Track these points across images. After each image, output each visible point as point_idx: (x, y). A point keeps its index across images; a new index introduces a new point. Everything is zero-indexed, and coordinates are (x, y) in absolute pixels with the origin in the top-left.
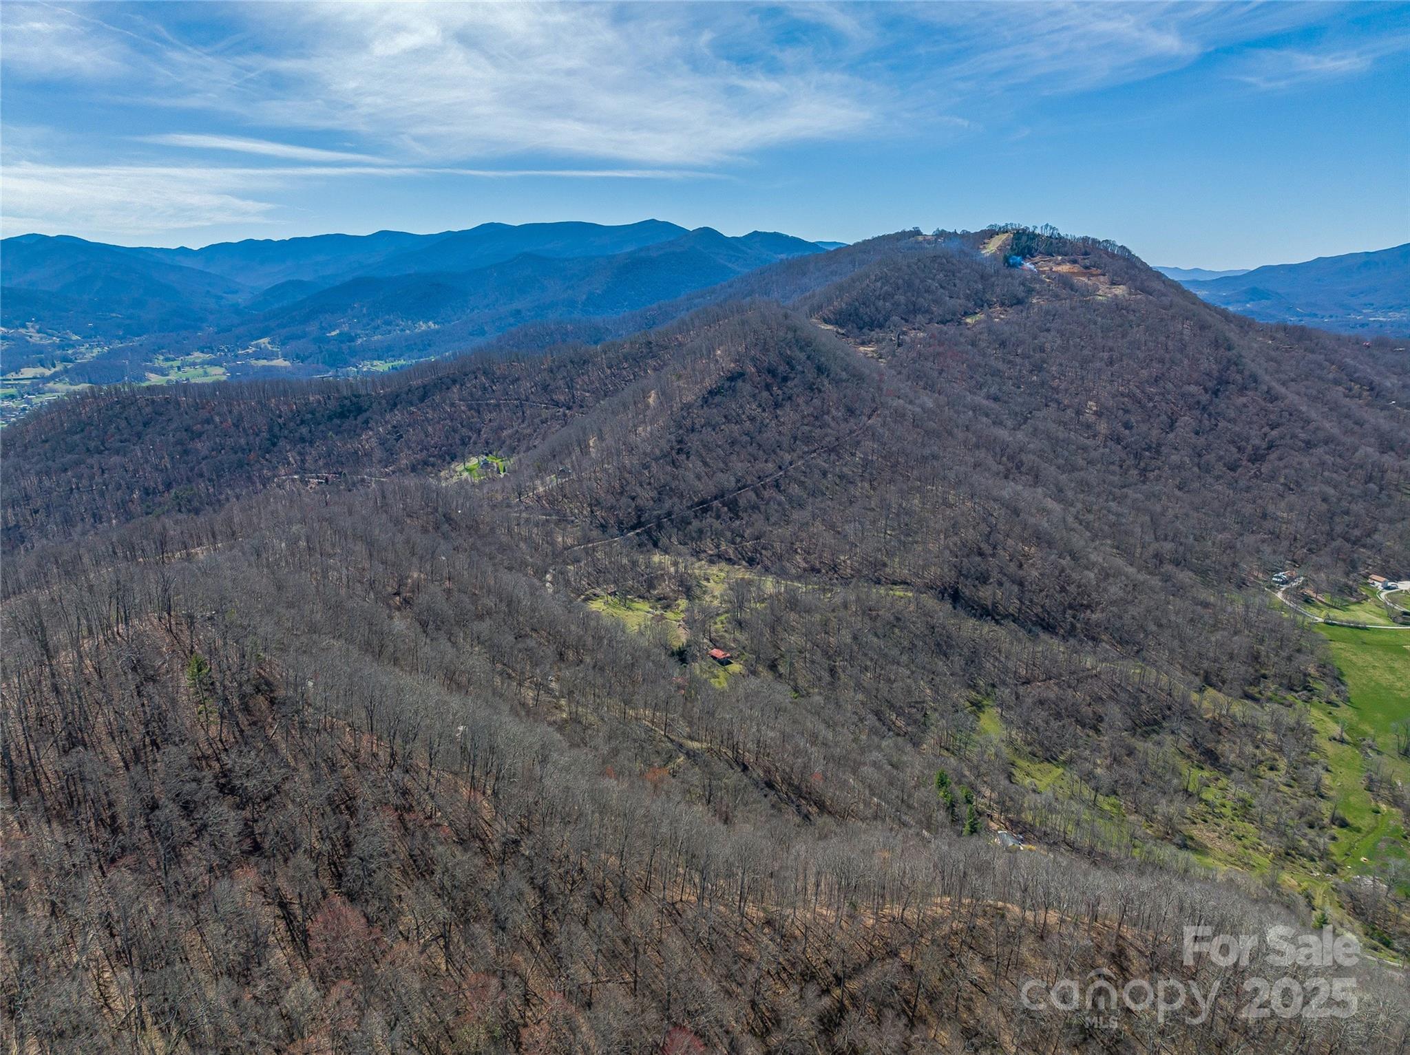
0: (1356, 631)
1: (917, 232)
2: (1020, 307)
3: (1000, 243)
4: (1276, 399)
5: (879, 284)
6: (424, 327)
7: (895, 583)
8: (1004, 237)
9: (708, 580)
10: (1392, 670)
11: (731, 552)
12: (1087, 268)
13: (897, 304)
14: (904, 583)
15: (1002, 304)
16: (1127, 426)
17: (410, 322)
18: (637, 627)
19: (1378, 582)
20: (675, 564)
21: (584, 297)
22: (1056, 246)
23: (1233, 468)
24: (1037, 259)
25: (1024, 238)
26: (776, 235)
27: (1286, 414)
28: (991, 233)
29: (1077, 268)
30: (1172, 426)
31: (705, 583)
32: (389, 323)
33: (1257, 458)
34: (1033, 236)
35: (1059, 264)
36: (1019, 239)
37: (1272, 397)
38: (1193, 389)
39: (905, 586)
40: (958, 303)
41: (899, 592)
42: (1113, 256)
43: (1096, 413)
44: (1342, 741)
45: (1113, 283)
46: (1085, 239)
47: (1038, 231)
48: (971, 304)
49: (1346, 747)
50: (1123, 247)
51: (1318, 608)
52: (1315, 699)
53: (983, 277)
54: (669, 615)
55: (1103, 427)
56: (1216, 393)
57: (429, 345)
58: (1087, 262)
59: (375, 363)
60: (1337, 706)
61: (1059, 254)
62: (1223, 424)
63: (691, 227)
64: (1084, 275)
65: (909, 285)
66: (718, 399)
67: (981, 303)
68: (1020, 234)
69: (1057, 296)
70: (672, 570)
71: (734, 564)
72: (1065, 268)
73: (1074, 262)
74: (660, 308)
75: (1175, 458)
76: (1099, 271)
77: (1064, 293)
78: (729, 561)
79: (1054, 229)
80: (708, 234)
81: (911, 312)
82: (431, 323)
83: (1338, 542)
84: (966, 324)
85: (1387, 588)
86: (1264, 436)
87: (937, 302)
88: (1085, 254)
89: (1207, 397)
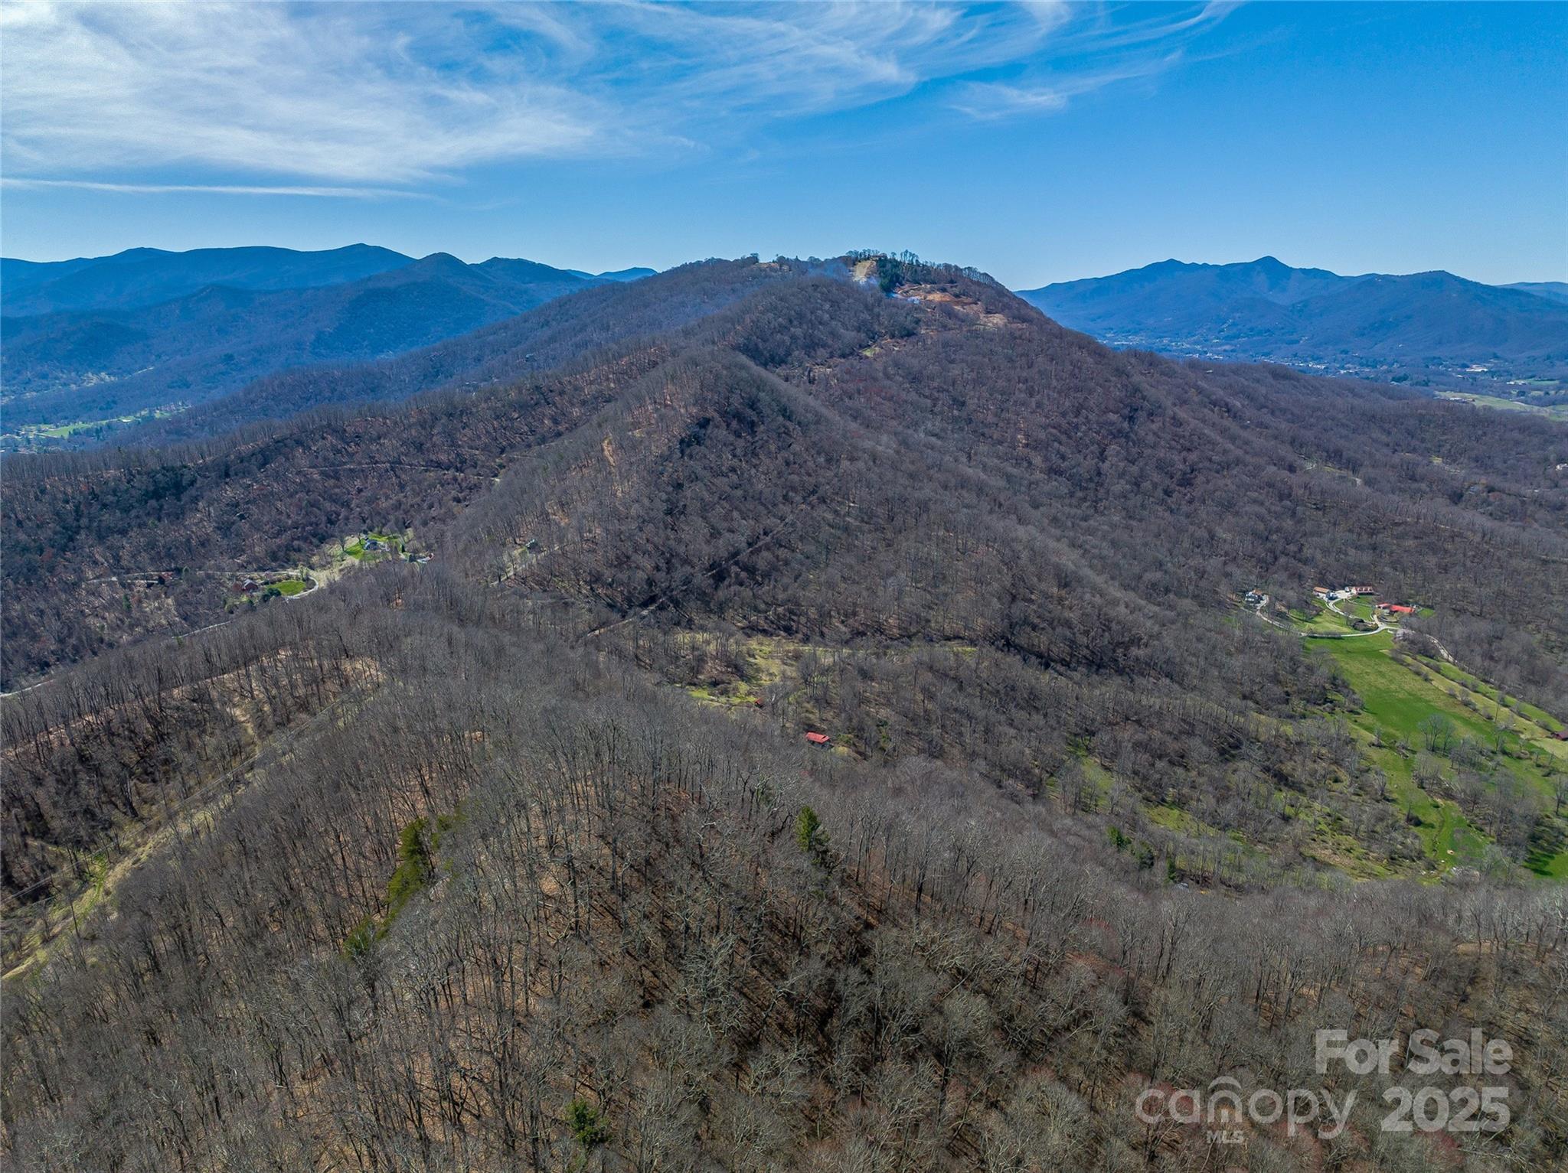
0: (1336, 641)
1: (754, 259)
2: (913, 339)
3: (865, 270)
4: (1181, 424)
5: (770, 316)
6: (95, 380)
7: (948, 639)
8: (868, 264)
9: (753, 656)
10: (1382, 674)
11: (762, 622)
12: (957, 296)
13: (793, 337)
14: (957, 637)
15: (893, 336)
16: (1063, 458)
17: (73, 374)
19: (1322, 594)
21: (313, 337)
22: (922, 275)
23: (1168, 493)
24: (906, 287)
25: (889, 266)
26: (520, 262)
27: (1195, 438)
28: (852, 260)
29: (947, 297)
30: (1102, 456)
31: (752, 660)
32: (45, 376)
33: (1186, 482)
34: (897, 264)
35: (929, 293)
36: (884, 266)
37: (1177, 422)
38: (1113, 417)
39: (960, 641)
40: (850, 336)
41: (956, 647)
42: (978, 283)
43: (1027, 445)
44: (1380, 746)
45: (988, 312)
46: (947, 267)
47: (898, 258)
48: (862, 336)
49: (1384, 750)
50: (986, 275)
51: (1295, 623)
52: (1337, 709)
53: (868, 308)
54: (734, 700)
55: (1037, 460)
56: (1131, 419)
57: (115, 402)
58: (956, 290)
59: (44, 427)
60: (1359, 714)
61: (926, 282)
62: (1148, 452)
63: (418, 256)
64: (957, 303)
65: (801, 316)
66: (692, 449)
67: (874, 337)
68: (882, 261)
69: (945, 327)
71: (772, 635)
72: (936, 297)
73: (944, 290)
74: (446, 348)
75: (1117, 488)
76: (970, 300)
77: (950, 323)
78: (764, 632)
79: (913, 255)
80: (444, 261)
81: (811, 346)
82: (103, 374)
83: (1283, 560)
84: (867, 357)
85: (1331, 599)
86: (1185, 460)
87: (833, 334)
88: (952, 282)
89: (1126, 425)
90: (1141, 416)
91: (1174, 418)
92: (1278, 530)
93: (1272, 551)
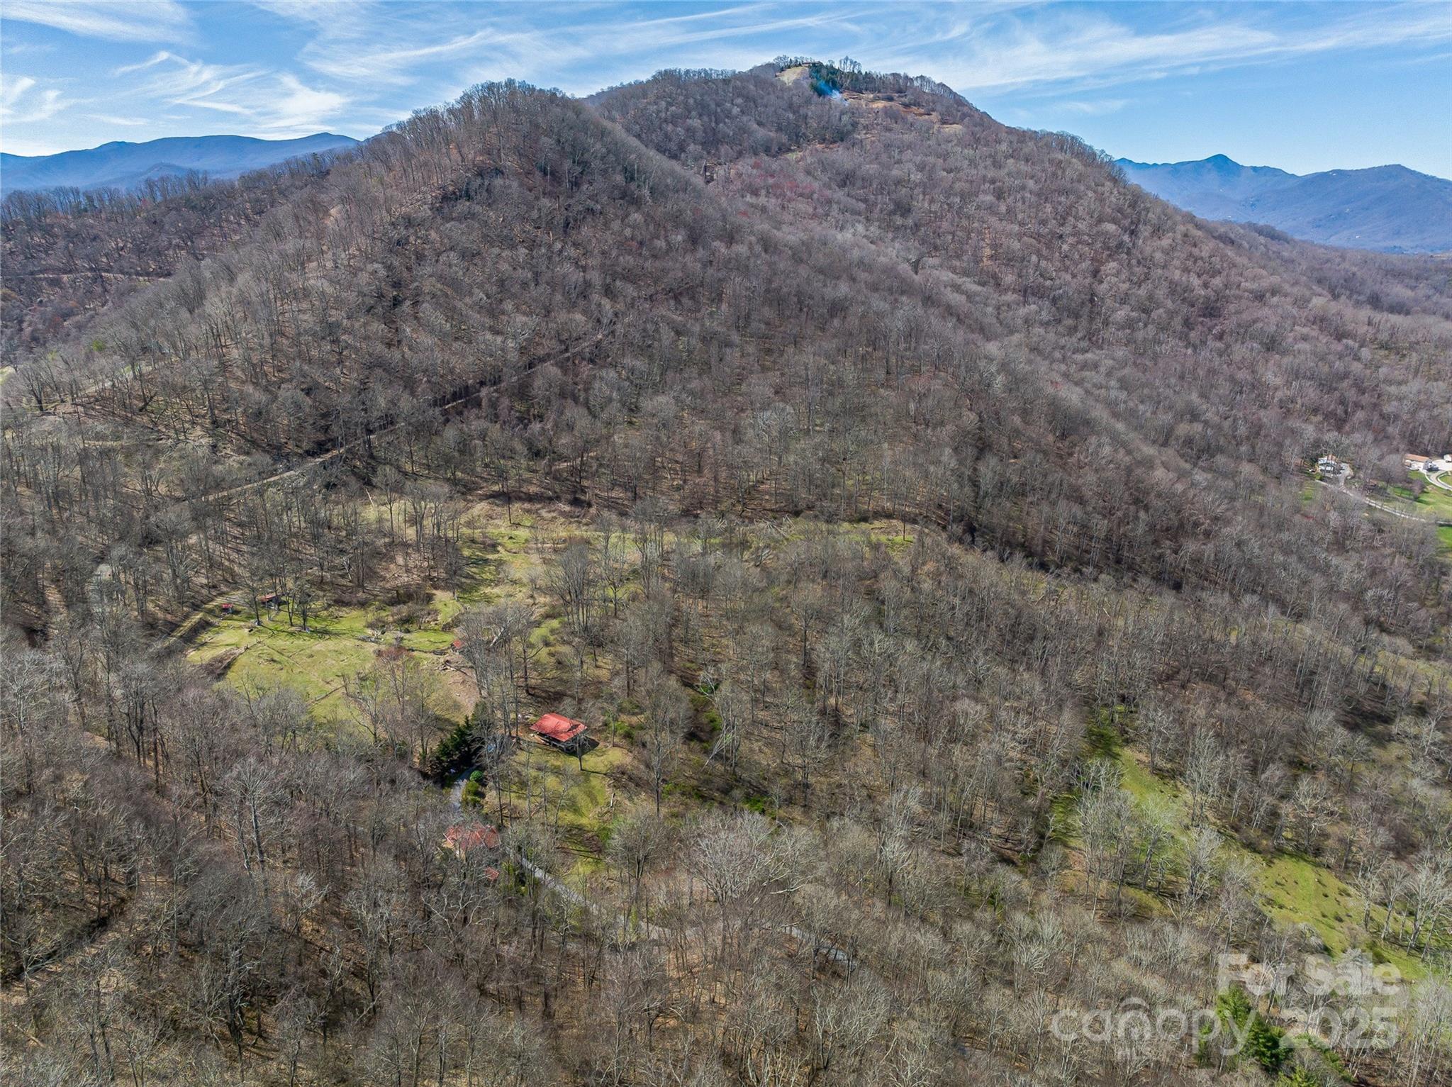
2: (848, 143)
3: (795, 75)
5: (663, 104)
8: (799, 69)
12: (906, 105)
13: (691, 131)
15: (823, 141)
18: (338, 683)
19: (1418, 464)
20: (416, 520)
22: (861, 83)
24: (844, 96)
25: (824, 73)
28: (782, 66)
29: (894, 106)
33: (1212, 312)
34: (832, 71)
35: (872, 101)
36: (818, 73)
38: (1110, 227)
42: (932, 93)
45: (944, 122)
46: (895, 76)
47: (836, 66)
48: (784, 139)
50: (942, 85)
53: (793, 107)
54: (416, 639)
55: (1009, 278)
56: (1133, 232)
58: (906, 100)
61: (869, 91)
62: (1157, 273)
65: (703, 108)
66: (462, 206)
67: (799, 142)
68: (816, 68)
70: (411, 533)
71: (542, 508)
72: (881, 105)
73: (890, 99)
76: (922, 111)
79: (854, 64)
81: (713, 142)
84: (787, 160)
85: (1431, 470)
86: (1206, 285)
87: (743, 130)
88: (900, 91)
89: (1126, 238)
90: (1145, 231)
91: (1186, 235)
92: (1346, 375)
93: (1342, 402)
